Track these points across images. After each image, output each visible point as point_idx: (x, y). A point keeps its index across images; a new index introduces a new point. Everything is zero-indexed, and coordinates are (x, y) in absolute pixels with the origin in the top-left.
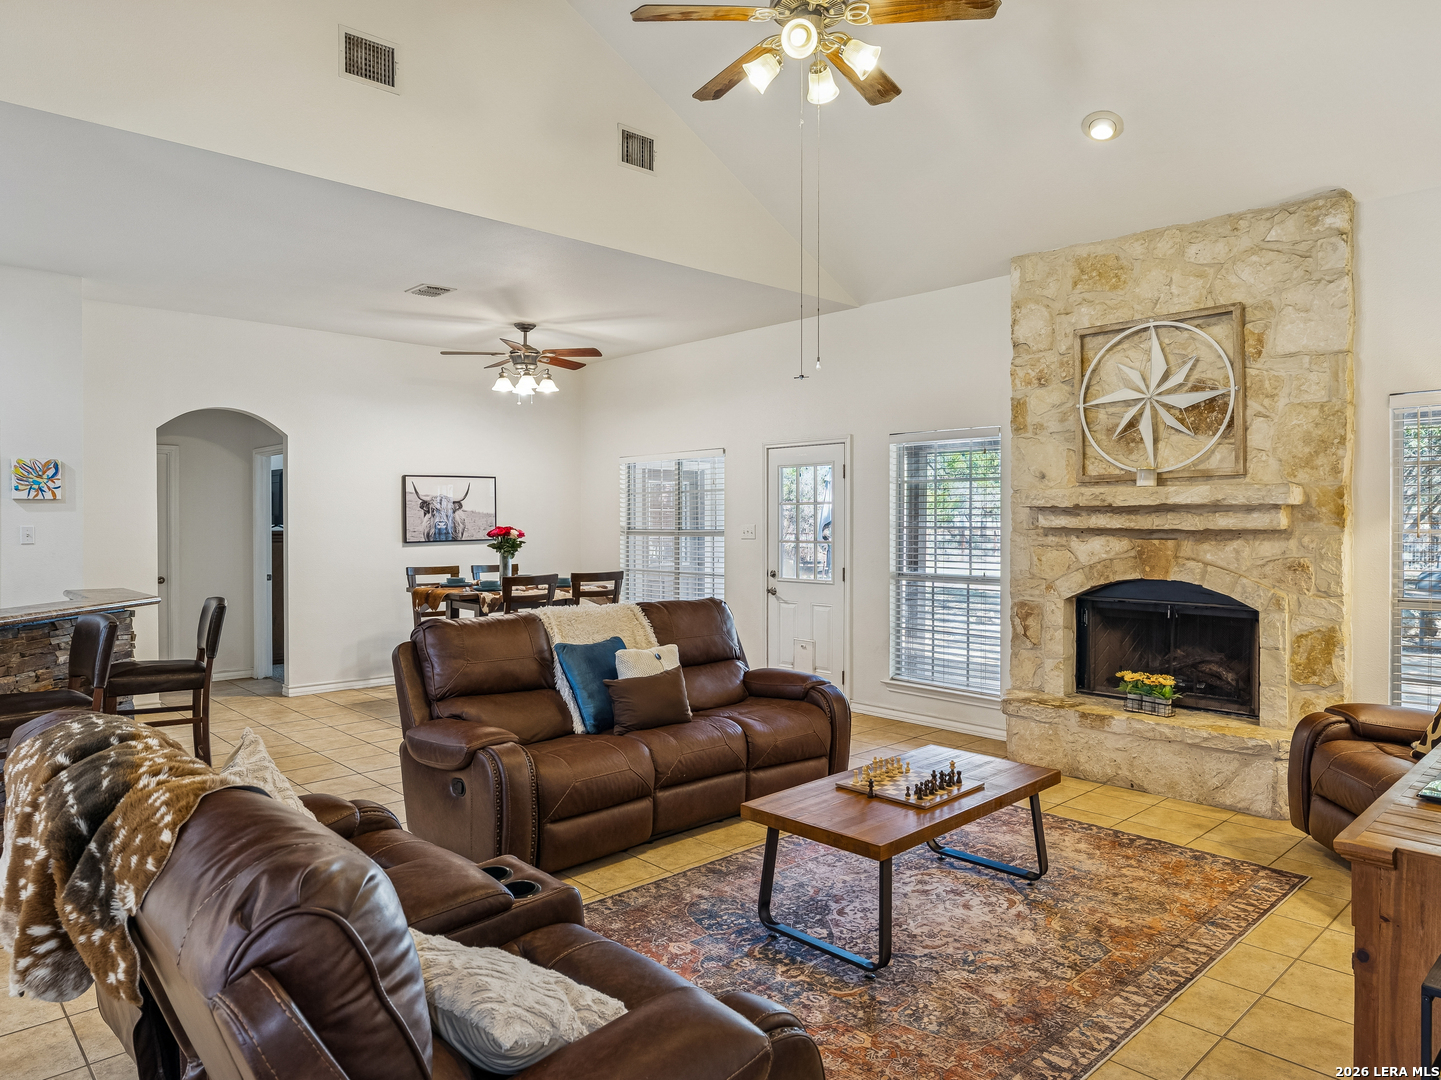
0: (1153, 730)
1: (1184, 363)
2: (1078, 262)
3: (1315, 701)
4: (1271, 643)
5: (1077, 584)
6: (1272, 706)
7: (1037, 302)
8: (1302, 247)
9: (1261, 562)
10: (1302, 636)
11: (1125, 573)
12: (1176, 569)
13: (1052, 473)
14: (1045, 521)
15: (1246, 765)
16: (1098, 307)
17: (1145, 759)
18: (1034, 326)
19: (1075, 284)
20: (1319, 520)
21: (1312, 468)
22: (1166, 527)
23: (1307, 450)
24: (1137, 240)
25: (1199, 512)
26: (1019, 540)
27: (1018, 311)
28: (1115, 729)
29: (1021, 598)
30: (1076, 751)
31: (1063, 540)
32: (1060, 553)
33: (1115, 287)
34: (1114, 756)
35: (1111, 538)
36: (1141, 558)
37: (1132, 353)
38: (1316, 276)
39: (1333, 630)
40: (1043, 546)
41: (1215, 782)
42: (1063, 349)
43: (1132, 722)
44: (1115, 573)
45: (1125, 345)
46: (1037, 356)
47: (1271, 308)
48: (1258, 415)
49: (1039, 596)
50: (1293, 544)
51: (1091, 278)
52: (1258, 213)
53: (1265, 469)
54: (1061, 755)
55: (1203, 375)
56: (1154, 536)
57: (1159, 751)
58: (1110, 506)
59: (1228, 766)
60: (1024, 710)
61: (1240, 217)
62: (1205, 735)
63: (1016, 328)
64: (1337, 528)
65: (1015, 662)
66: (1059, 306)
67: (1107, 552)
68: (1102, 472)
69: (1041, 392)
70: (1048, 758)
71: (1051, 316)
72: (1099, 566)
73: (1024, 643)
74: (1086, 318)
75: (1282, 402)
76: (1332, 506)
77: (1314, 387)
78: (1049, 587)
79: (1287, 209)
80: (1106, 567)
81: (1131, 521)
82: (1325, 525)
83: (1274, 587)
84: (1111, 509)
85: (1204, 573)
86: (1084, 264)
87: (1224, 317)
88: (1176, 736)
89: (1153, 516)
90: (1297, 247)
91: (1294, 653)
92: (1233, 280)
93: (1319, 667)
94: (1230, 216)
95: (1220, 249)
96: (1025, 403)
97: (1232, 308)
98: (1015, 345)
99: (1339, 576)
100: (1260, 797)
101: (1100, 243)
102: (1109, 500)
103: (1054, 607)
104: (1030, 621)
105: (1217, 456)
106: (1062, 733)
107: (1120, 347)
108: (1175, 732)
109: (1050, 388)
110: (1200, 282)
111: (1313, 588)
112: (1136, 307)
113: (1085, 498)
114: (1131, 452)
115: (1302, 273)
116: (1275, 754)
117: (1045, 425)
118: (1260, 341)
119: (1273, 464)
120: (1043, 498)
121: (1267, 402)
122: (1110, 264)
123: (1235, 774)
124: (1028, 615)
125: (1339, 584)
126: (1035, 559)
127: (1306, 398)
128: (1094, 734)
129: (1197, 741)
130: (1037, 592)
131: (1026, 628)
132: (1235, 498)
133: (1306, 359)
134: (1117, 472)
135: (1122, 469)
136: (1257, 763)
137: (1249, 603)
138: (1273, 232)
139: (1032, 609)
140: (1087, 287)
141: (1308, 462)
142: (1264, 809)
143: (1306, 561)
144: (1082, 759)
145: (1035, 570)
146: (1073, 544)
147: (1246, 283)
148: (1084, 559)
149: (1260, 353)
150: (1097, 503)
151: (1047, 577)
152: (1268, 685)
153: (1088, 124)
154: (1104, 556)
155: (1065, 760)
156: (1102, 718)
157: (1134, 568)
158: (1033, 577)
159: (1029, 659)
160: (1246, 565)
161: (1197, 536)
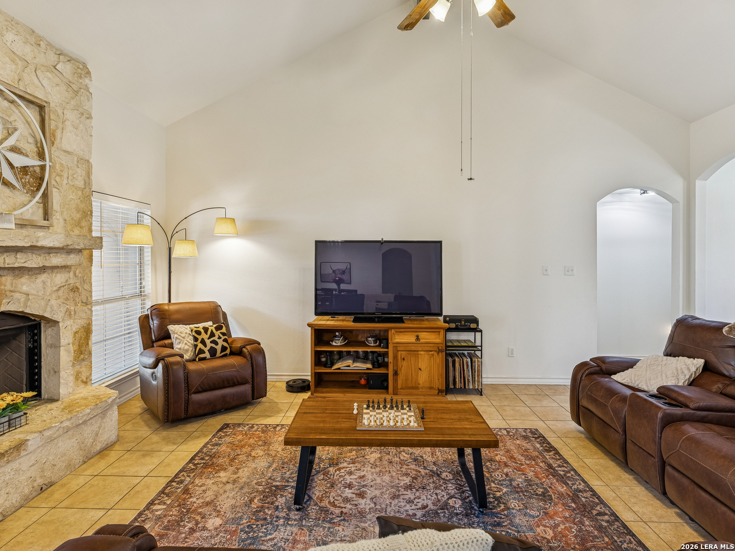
0: (59, 428)
3: (81, 370)
6: (67, 383)
8: (74, 88)
9: (56, 288)
10: (77, 332)
15: (104, 417)
21: (81, 228)
23: (78, 216)
38: (81, 110)
39: (89, 324)
41: (91, 440)
43: (44, 433)
47: (58, 116)
48: (54, 186)
50: (71, 274)
53: (58, 225)
57: (60, 444)
59: (96, 425)
62: (88, 411)
64: (89, 265)
75: (65, 181)
77: (79, 178)
79: (66, 56)
83: (64, 304)
88: (73, 423)
90: (70, 85)
91: (73, 344)
93: (83, 348)
97: (45, 104)
99: (91, 292)
100: (113, 432)
111: (80, 301)
115: (75, 103)
118: (53, 135)
119: (62, 221)
121: (58, 179)
123: (100, 427)
127: (77, 183)
133: (76, 159)
136: (109, 412)
138: (59, 65)
141: (78, 224)
143: (78, 285)
147: (47, 89)
149: (53, 143)
152: (64, 370)
160: (49, 291)
161: (17, 272)
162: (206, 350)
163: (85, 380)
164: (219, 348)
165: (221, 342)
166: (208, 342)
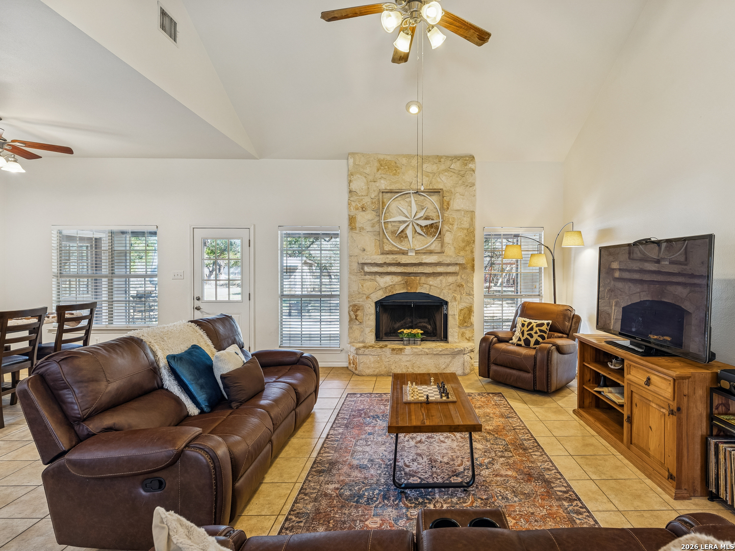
0: (422, 351)
1: (423, 209)
2: (379, 161)
3: (466, 332)
4: (453, 313)
5: (380, 295)
6: (453, 336)
7: (361, 174)
8: (462, 173)
9: (448, 284)
10: (462, 310)
11: (400, 290)
12: (420, 288)
13: (368, 249)
14: (367, 269)
15: (454, 358)
16: (388, 181)
17: (418, 363)
18: (359, 184)
19: (378, 170)
20: (467, 269)
21: (465, 251)
22: (419, 272)
23: (463, 244)
24: (404, 157)
25: (430, 266)
26: (353, 277)
27: (352, 177)
28: (406, 353)
29: (354, 303)
30: (390, 365)
31: (373, 277)
32: (372, 283)
33: (395, 174)
34: (406, 364)
35: (394, 276)
36: (407, 284)
37: (402, 202)
38: (466, 184)
39: (471, 307)
40: (364, 280)
41: (444, 366)
42: (373, 196)
43: (413, 349)
44: (396, 290)
45: (399, 199)
46: (361, 198)
47: (452, 193)
48: (447, 231)
49: (362, 301)
50: (459, 277)
51: (385, 169)
52: (447, 157)
53: (450, 251)
54: (383, 368)
55: (429, 214)
56: (411, 275)
57: (423, 359)
58: (399, 263)
59: (447, 360)
60: (367, 352)
61: (441, 157)
62: (441, 350)
63: (351, 184)
64: (472, 272)
65: (351, 331)
66: (371, 178)
67: (392, 282)
68: (390, 249)
69: (363, 213)
70: (378, 370)
71: (367, 182)
72: (389, 288)
73: (355, 322)
74: (383, 185)
75: (455, 227)
76: (471, 264)
77: (465, 223)
78: (368, 297)
79: (457, 158)
80: (392, 288)
81: (405, 269)
82: (469, 271)
83: (453, 293)
84: (399, 264)
85: (430, 289)
86: (382, 162)
87: (436, 193)
88: (430, 352)
89: (414, 267)
90: (460, 172)
91: (459, 316)
92: (439, 180)
93: (467, 320)
94: (438, 156)
95: (435, 167)
96: (355, 217)
97: (440, 191)
98: (350, 192)
99: (473, 288)
100: (459, 369)
101: (388, 155)
102: (399, 261)
103: (370, 306)
104: (359, 313)
105: (434, 245)
106: (383, 358)
107: (397, 199)
108: (429, 350)
109: (367, 212)
110: (427, 179)
111: (465, 293)
112: (403, 184)
113: (389, 259)
114: (402, 241)
115: (462, 182)
116: (464, 352)
117: (365, 228)
118: (448, 204)
119: (453, 249)
120: (370, 259)
121: (450, 226)
122: (393, 164)
123: (450, 362)
124: (357, 310)
125: (473, 291)
126: (361, 285)
127: (463, 226)
128: (397, 356)
129: (438, 352)
130: (361, 300)
131: (356, 316)
132: (446, 261)
133: (463, 212)
134: (396, 249)
135: (398, 248)
136: (458, 357)
137: (445, 299)
138: (452, 165)
139: (359, 307)
140: (383, 172)
141: (464, 249)
142: (460, 373)
143: (463, 283)
144: (393, 367)
145: (360, 291)
146: (377, 279)
147: (444, 182)
148: (382, 285)
149: (448, 208)
150: (394, 262)
151: (366, 293)
152: (452, 328)
153: (408, 106)
154: (391, 283)
155: (385, 370)
156: (401, 349)
157: (404, 288)
158: (359, 293)
159: (357, 329)
160: (444, 285)
161: (427, 275)
162: (522, 339)
163: (468, 338)
164: (532, 341)
165: (536, 337)
166: (526, 333)
